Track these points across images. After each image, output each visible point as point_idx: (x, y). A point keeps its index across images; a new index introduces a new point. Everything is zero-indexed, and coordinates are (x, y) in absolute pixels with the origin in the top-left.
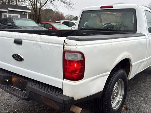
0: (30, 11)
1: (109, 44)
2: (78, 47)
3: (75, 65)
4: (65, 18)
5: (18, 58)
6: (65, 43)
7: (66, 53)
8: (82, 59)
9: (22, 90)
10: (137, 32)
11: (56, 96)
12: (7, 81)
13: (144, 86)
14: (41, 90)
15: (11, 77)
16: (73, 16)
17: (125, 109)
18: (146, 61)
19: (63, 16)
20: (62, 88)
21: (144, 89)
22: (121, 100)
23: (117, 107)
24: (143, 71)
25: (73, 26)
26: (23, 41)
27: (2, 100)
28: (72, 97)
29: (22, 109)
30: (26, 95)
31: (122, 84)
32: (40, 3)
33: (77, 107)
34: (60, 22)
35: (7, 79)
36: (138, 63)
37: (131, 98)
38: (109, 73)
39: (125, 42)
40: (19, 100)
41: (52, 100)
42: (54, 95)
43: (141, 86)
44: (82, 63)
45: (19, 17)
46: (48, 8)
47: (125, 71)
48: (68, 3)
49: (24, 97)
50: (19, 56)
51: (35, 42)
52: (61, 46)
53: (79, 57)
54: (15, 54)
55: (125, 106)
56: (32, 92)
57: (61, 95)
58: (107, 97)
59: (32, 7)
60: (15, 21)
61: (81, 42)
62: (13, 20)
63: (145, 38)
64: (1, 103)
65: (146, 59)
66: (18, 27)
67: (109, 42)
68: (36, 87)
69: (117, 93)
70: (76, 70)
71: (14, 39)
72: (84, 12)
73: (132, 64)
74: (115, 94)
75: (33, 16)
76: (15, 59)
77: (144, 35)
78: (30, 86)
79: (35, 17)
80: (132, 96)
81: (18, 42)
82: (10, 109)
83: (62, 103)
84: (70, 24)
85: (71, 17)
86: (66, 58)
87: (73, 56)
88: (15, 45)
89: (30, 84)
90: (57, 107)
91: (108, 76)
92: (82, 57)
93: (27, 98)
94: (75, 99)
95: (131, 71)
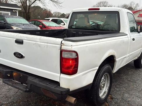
0: (21, 9)
1: (98, 43)
2: (73, 47)
3: (71, 62)
4: (53, 15)
5: (19, 56)
6: (62, 44)
7: (63, 52)
8: (76, 57)
9: (22, 83)
10: (120, 32)
11: (55, 88)
12: (9, 76)
13: (127, 78)
14: (40, 83)
15: (12, 72)
16: (61, 13)
17: (110, 98)
18: (128, 57)
19: (51, 13)
20: (59, 81)
21: (126, 81)
22: (107, 91)
23: (104, 97)
24: (126, 65)
25: (61, 23)
26: (24, 41)
27: (1, 93)
28: (68, 89)
29: (20, 100)
30: (27, 87)
31: (107, 77)
32: (30, 2)
33: (71, 97)
34: (49, 20)
35: (8, 74)
36: (121, 59)
37: (116, 89)
38: (98, 68)
39: (111, 41)
40: (17, 93)
41: (51, 91)
42: (53, 87)
43: (124, 78)
44: (76, 60)
45: (10, 15)
46: (36, 6)
47: (111, 66)
48: (56, 2)
49: (25, 90)
50: (20, 54)
51: (35, 42)
52: (58, 46)
53: (74, 56)
54: (17, 52)
55: (110, 96)
56: (33, 85)
57: (59, 87)
58: (95, 88)
59: (22, 5)
60: (7, 19)
61: (76, 43)
62: (5, 17)
63: (127, 37)
64: (1, 96)
65: (128, 55)
66: (10, 24)
67: (98, 42)
68: (36, 81)
69: (104, 85)
70: (71, 66)
71: (15, 39)
72: (74, 13)
73: (117, 60)
74: (103, 86)
75: (23, 14)
76: (16, 57)
77: (127, 35)
78: (31, 80)
79: (24, 14)
80: (116, 87)
81: (19, 42)
82: (10, 100)
83: (60, 93)
84: (59, 22)
85: (58, 14)
86: (63, 56)
87: (69, 55)
88: (16, 44)
89: (30, 78)
90: (55, 97)
91: (97, 70)
92: (76, 55)
93: (28, 90)
94: (71, 90)
95: (115, 65)
